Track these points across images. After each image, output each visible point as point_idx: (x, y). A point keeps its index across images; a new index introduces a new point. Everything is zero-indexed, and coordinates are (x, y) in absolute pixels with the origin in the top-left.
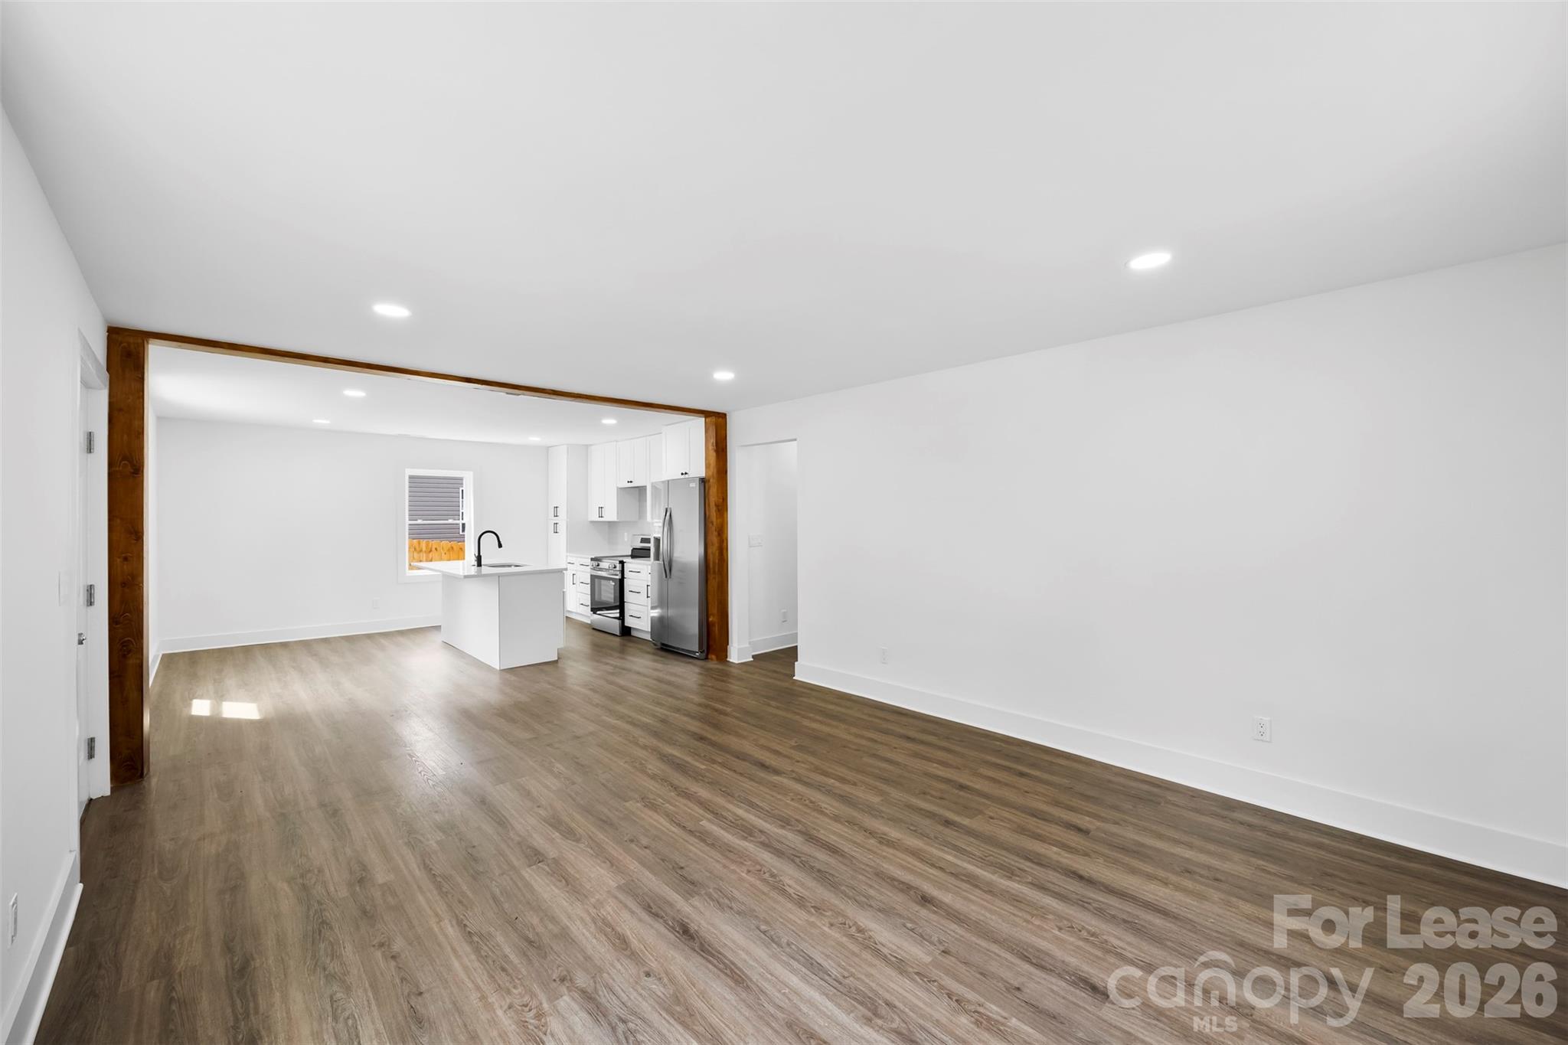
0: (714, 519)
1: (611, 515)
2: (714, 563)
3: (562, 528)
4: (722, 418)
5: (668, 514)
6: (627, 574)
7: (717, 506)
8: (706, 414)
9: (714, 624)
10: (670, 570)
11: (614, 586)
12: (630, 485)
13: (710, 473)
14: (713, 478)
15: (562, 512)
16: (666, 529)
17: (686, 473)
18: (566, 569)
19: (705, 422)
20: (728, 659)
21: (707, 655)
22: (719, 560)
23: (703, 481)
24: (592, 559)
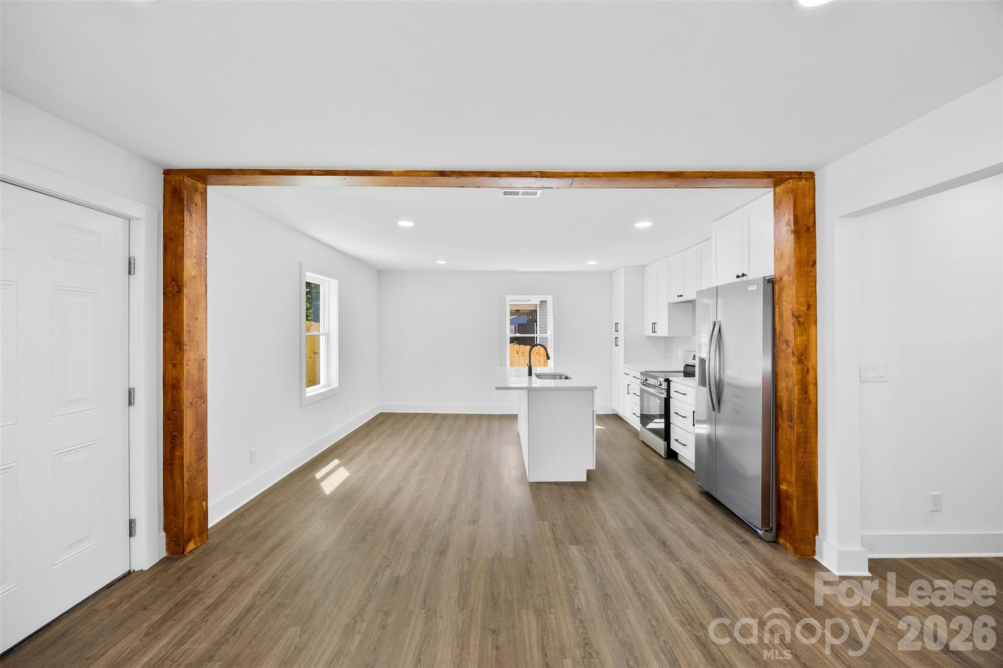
0: (791, 337)
1: (663, 331)
2: (790, 405)
3: (621, 342)
4: (806, 179)
5: (717, 329)
6: (672, 394)
7: (797, 317)
8: (776, 178)
9: (789, 497)
10: (719, 403)
11: (660, 403)
12: (681, 299)
13: (784, 268)
14: (789, 275)
15: (621, 328)
16: (713, 347)
17: (744, 275)
18: (596, 388)
19: (775, 194)
20: (816, 558)
21: (777, 536)
22: (799, 402)
23: (771, 282)
24: (642, 373)
